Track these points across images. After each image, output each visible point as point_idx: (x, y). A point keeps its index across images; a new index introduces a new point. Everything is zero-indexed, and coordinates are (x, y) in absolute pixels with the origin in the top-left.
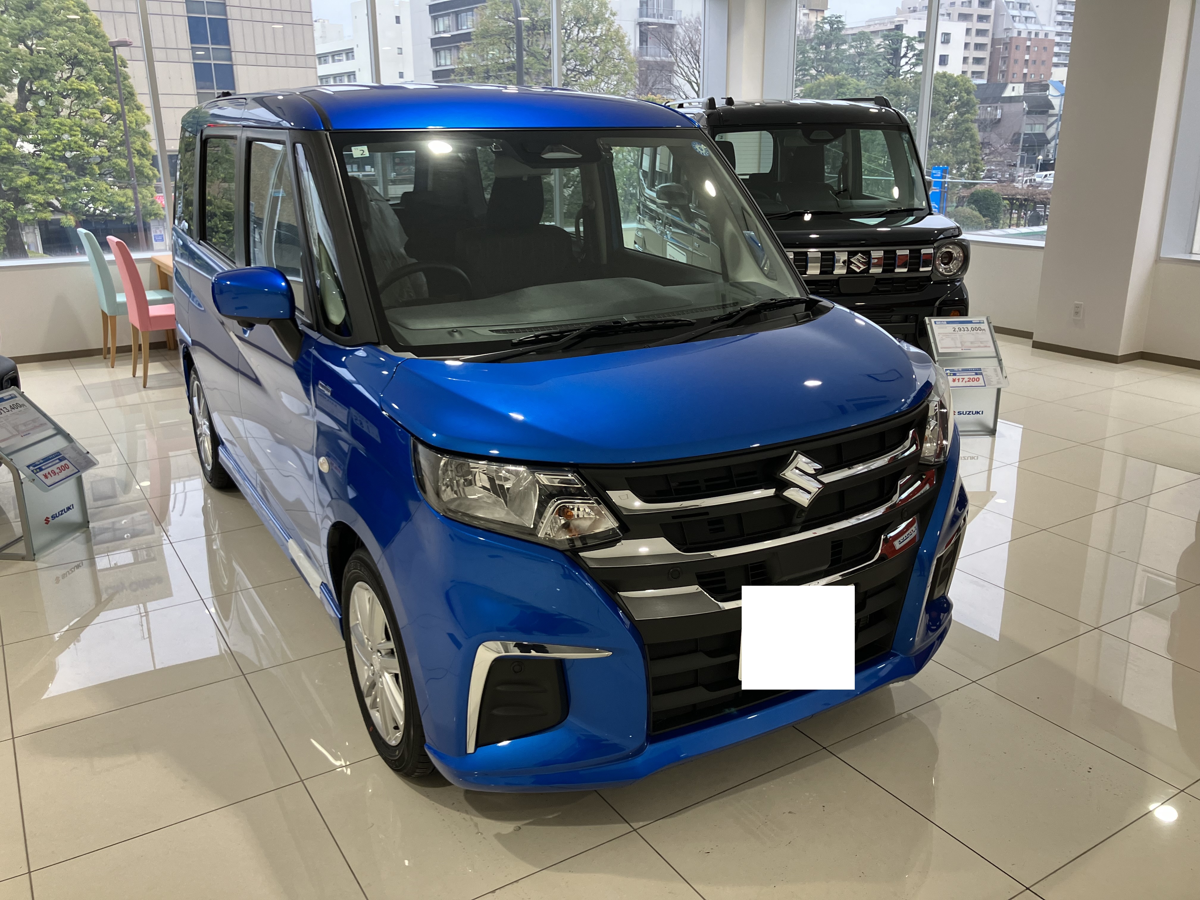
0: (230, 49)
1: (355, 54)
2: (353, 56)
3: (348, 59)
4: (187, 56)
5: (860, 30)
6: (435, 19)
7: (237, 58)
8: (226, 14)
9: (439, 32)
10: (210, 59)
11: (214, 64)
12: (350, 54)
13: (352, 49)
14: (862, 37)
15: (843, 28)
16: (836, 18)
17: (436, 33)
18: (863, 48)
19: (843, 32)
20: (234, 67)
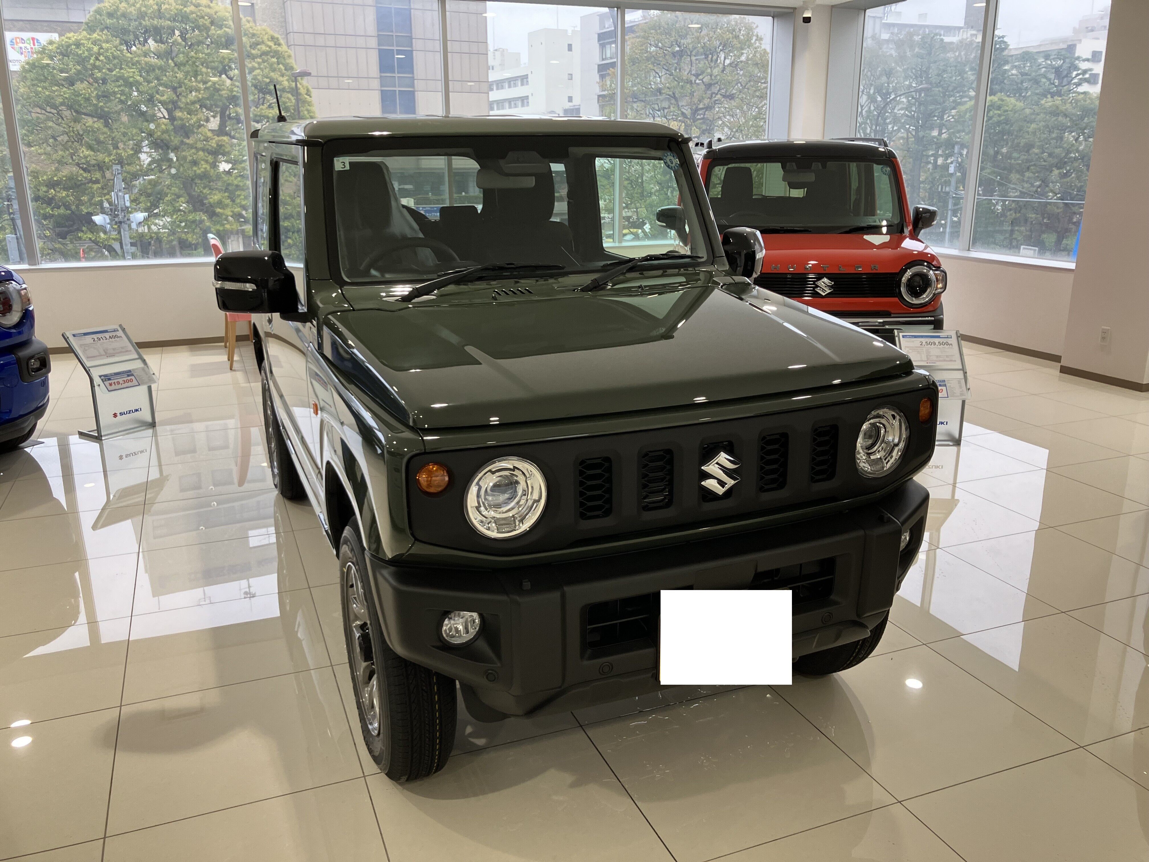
0: (413, 77)
1: (529, 79)
2: (527, 81)
3: (522, 85)
4: (376, 84)
5: (1024, 50)
6: (603, 46)
7: (419, 85)
8: (411, 46)
9: (606, 59)
10: (395, 87)
11: (399, 91)
12: (525, 80)
13: (527, 75)
14: (1026, 56)
15: (1005, 49)
16: (999, 38)
17: (603, 60)
18: (1027, 68)
19: (1005, 53)
20: (416, 93)
